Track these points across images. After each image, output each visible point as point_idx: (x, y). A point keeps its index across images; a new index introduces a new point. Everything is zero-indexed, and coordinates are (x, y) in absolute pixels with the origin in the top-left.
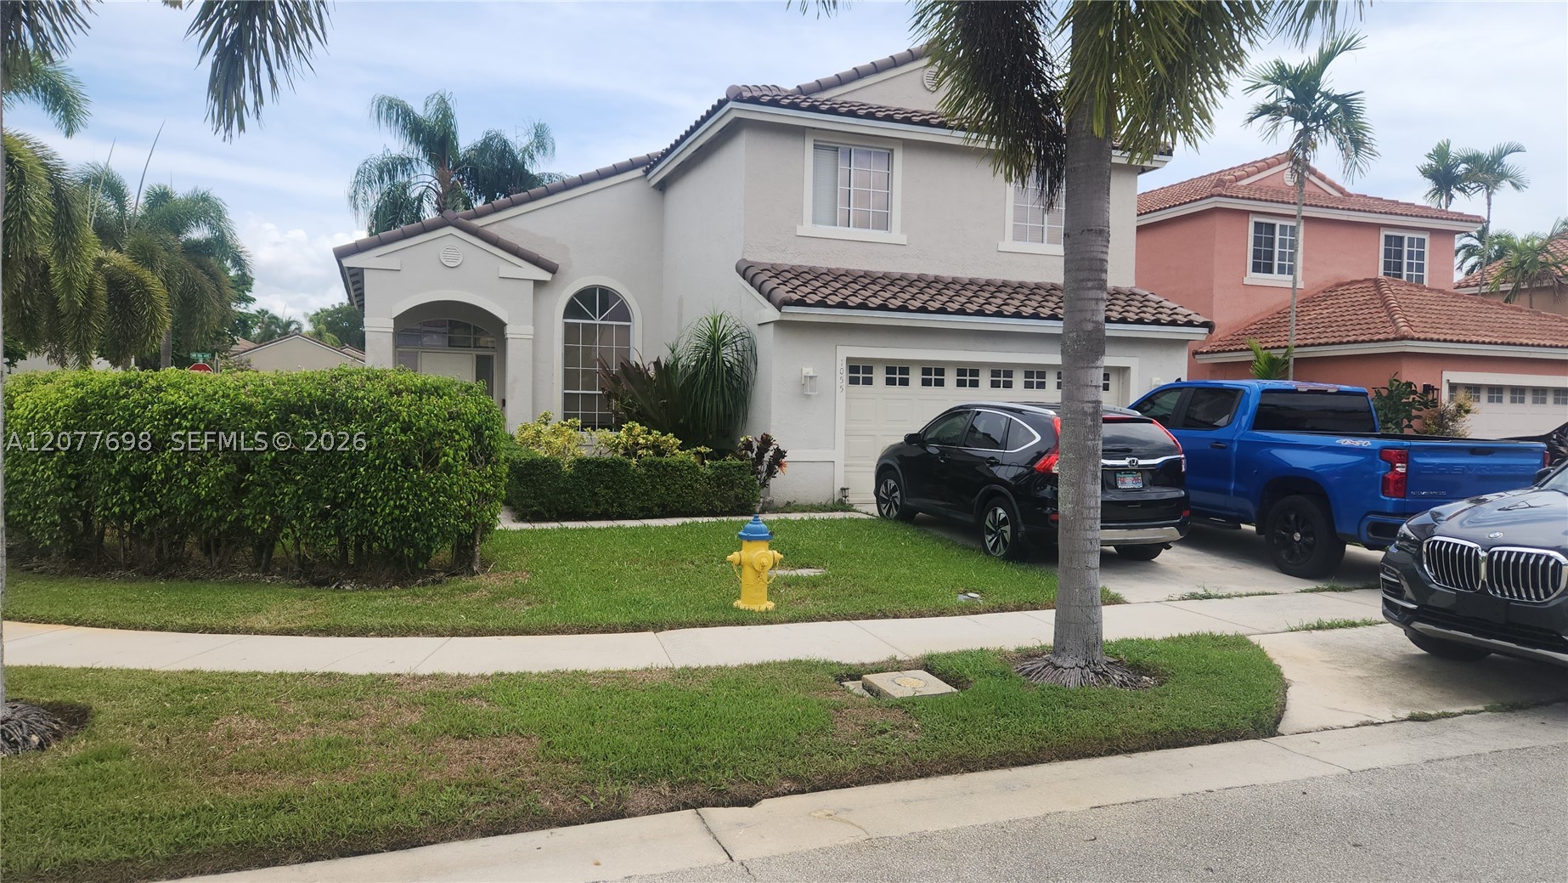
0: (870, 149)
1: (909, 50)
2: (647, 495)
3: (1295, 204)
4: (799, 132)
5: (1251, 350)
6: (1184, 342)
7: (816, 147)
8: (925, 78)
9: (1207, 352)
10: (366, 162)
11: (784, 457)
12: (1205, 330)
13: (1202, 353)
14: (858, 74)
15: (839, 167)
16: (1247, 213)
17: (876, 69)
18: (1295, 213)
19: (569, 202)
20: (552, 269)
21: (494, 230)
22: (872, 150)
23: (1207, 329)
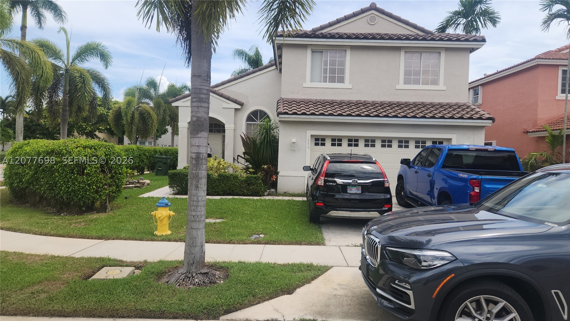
0: (336, 51)
1: (361, 9)
2: (217, 187)
3: (567, 59)
4: (305, 46)
5: (546, 131)
6: (482, 127)
7: (313, 52)
8: (369, 19)
9: (532, 132)
10: (235, 72)
11: (278, 174)
12: (491, 121)
13: (530, 132)
14: (338, 21)
15: (323, 59)
16: (558, 66)
17: (346, 18)
18: (567, 64)
19: (248, 80)
20: (242, 104)
21: (222, 92)
22: (337, 51)
23: (492, 121)
